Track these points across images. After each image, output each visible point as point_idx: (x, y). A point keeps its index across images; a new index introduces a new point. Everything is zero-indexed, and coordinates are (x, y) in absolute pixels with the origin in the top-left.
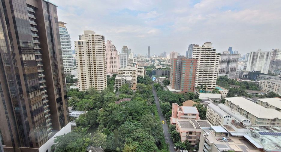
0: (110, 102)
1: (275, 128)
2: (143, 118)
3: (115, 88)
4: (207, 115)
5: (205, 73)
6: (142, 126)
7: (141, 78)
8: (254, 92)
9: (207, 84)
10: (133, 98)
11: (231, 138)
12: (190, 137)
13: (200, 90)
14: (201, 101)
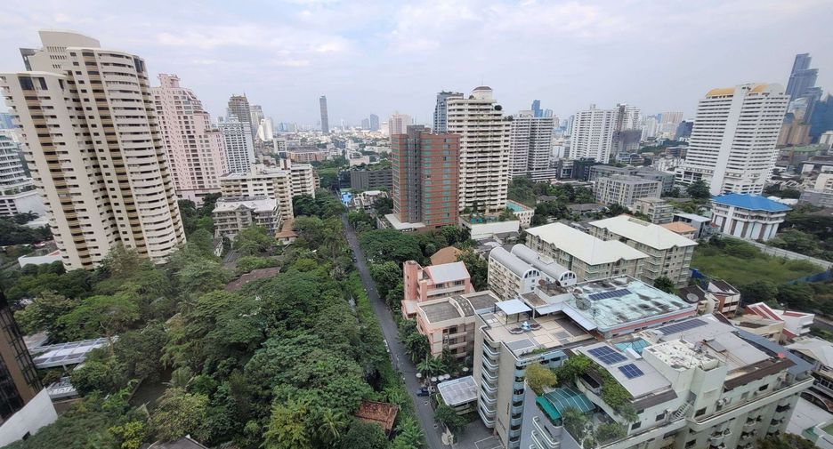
0: (206, 291)
1: (618, 280)
2: (323, 318)
3: (218, 241)
4: (490, 277)
5: (479, 170)
6: (320, 341)
7: (307, 199)
8: (584, 207)
9: (486, 198)
10: (287, 264)
11: (538, 321)
12: (452, 341)
13: (470, 217)
14: (475, 244)
